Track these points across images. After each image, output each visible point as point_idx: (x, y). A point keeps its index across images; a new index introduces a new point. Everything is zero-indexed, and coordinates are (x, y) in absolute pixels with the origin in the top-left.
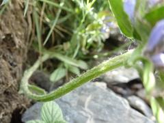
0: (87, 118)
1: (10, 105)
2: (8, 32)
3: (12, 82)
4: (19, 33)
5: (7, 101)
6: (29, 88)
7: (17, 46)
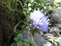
0: (28, 37)
1: (11, 34)
2: (10, 17)
3: (11, 29)
4: (13, 17)
5: (10, 34)
6: (16, 30)
7: (12, 21)
